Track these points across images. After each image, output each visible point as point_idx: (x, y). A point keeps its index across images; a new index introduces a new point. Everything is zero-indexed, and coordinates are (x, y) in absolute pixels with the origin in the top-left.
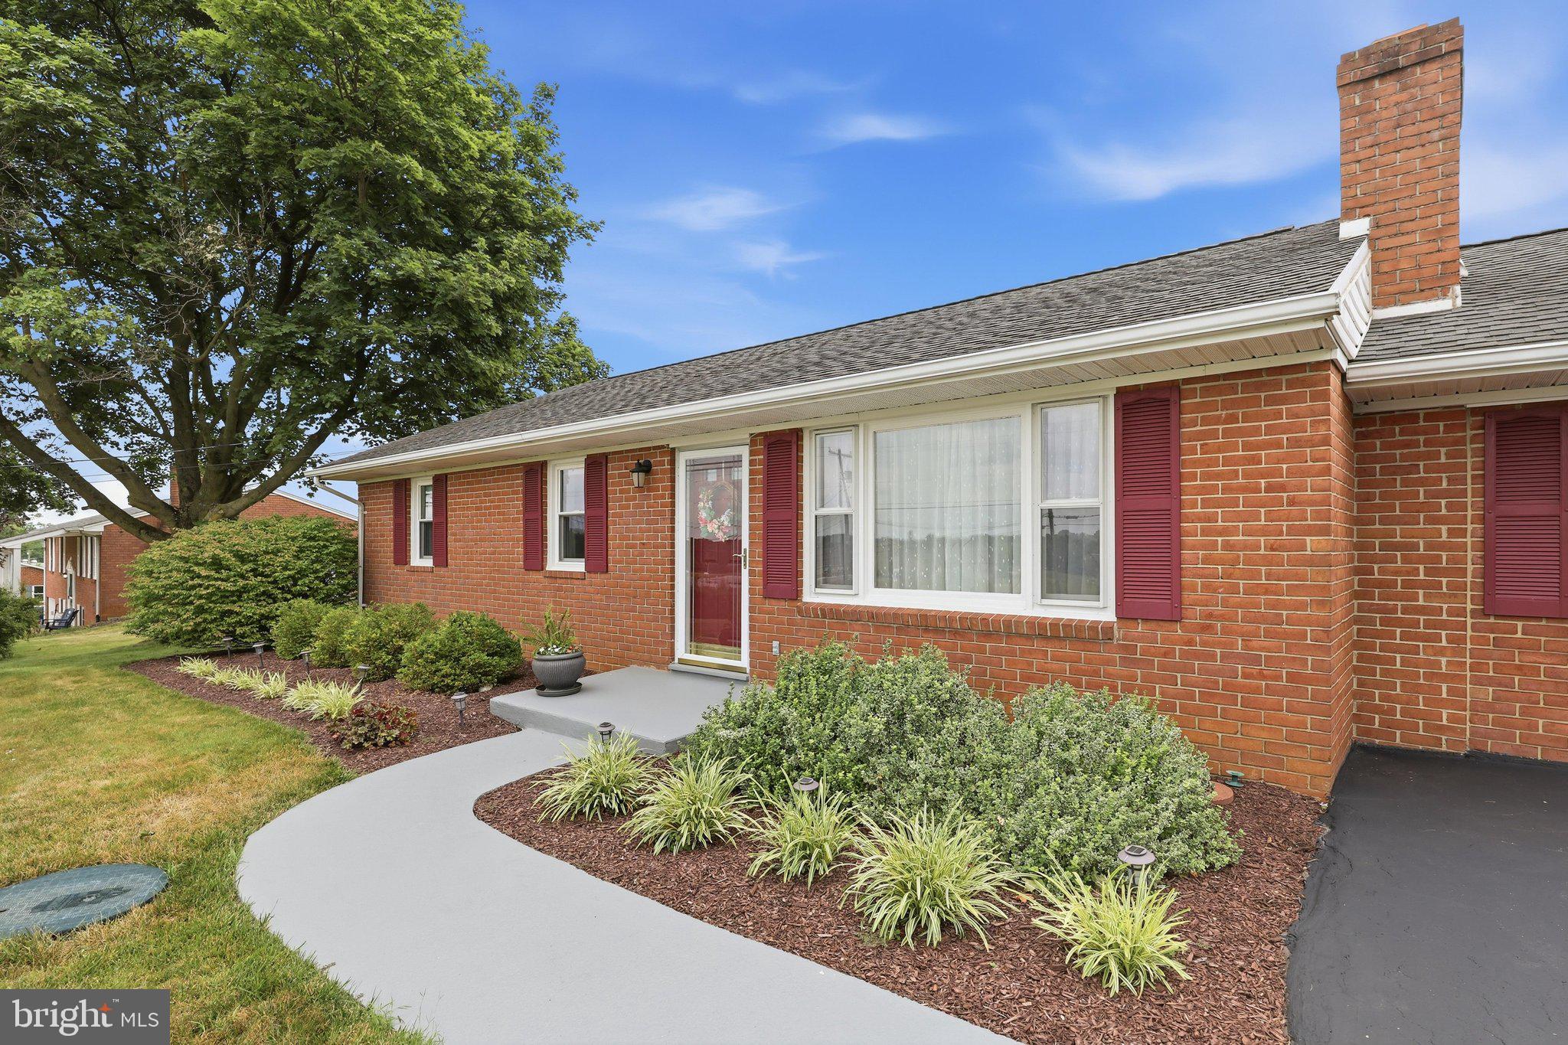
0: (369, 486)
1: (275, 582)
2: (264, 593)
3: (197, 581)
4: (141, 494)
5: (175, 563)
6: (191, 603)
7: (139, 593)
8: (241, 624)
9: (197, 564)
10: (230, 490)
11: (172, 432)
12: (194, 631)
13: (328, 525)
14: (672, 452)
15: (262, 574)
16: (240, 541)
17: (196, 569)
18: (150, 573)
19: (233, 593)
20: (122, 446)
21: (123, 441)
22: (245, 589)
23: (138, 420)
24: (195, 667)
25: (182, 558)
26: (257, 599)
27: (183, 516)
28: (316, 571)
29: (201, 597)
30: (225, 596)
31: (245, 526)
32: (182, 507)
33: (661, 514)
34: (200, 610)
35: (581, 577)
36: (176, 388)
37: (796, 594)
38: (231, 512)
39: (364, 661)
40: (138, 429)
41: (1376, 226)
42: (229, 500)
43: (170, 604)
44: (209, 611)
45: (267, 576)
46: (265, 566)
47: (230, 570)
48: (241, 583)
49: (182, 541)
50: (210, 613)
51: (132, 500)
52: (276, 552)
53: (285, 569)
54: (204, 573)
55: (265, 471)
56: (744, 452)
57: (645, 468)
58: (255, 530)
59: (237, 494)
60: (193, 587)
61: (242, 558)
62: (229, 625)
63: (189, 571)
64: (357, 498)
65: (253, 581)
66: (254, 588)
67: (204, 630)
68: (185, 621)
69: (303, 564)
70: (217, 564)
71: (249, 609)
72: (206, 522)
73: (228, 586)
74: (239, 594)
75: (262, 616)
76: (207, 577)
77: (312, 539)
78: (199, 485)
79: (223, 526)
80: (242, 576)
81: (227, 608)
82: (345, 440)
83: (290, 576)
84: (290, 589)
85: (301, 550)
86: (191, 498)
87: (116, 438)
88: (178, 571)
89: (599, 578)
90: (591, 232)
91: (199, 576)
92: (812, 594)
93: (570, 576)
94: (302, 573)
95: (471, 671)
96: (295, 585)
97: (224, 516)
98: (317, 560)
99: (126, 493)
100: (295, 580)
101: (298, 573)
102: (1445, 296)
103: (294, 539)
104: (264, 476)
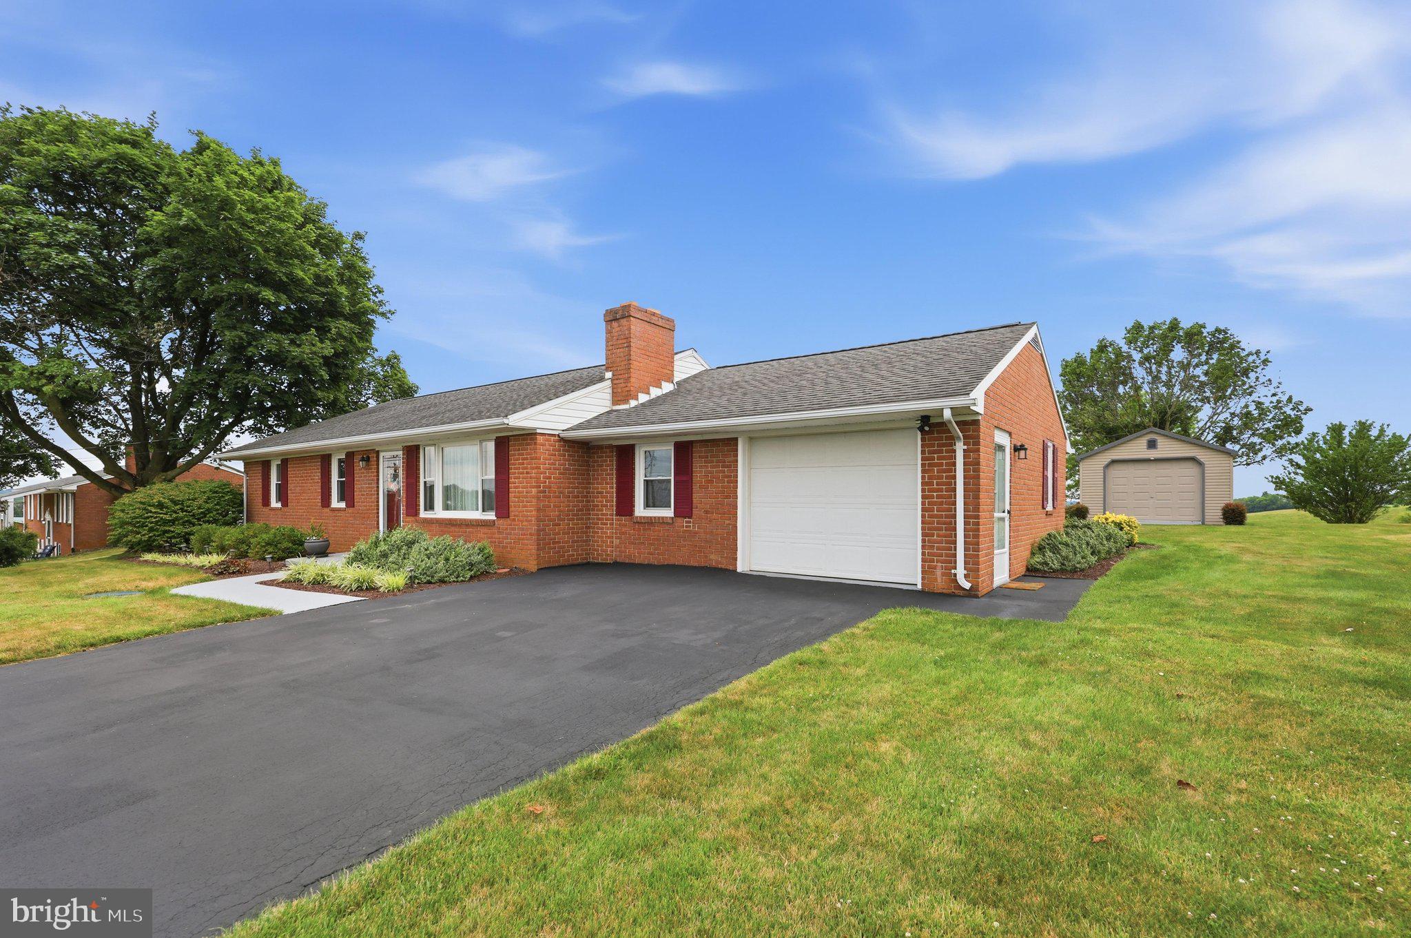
0: (249, 463)
1: (193, 515)
2: (187, 521)
3: (149, 514)
4: (110, 465)
5: (138, 505)
6: (146, 526)
7: (117, 521)
8: (174, 537)
9: (150, 506)
10: (168, 464)
11: (131, 427)
12: (148, 540)
13: (224, 485)
14: (378, 452)
15: (186, 511)
16: (174, 493)
17: (149, 508)
18: (123, 511)
19: (169, 521)
20: (96, 435)
21: (97, 432)
22: (177, 519)
23: (106, 417)
24: (148, 557)
25: (141, 503)
26: (183, 524)
27: (139, 480)
28: (217, 510)
29: (152, 523)
30: (166, 522)
31: (177, 486)
32: (138, 474)
33: (373, 480)
34: (151, 530)
35: (344, 510)
36: (133, 399)
37: (416, 513)
38: (169, 477)
39: (235, 548)
40: (105, 423)
41: (613, 375)
42: (167, 471)
43: (135, 527)
44: (157, 530)
45: (189, 512)
46: (189, 507)
47: (168, 509)
48: (174, 515)
49: (141, 494)
50: (157, 531)
51: (106, 470)
52: (194, 500)
53: (199, 508)
54: (153, 510)
55: (193, 451)
56: (400, 453)
57: (367, 460)
58: (183, 488)
59: (174, 466)
60: (148, 518)
61: (175, 502)
62: (168, 537)
63: (145, 509)
64: (243, 470)
65: (181, 514)
66: (182, 518)
67: (154, 540)
68: (144, 535)
69: (210, 506)
70: (161, 505)
71: (178, 529)
72: (154, 483)
73: (167, 517)
74: (173, 522)
75: (186, 533)
76: (155, 512)
77: (216, 492)
78: (149, 461)
79: (164, 486)
80: (175, 512)
81: (167, 528)
82: (238, 436)
83: (202, 513)
84: (202, 517)
85: (209, 498)
86: (144, 469)
87: (92, 430)
88: (139, 509)
89: (350, 510)
90: (389, 315)
91: (151, 512)
92: (423, 514)
93: (339, 510)
94: (209, 511)
95: (283, 551)
96: (205, 517)
97: (165, 480)
98: (218, 504)
99: (103, 466)
100: (204, 514)
101: (207, 510)
102: (626, 404)
103: (204, 492)
104: (193, 454)
